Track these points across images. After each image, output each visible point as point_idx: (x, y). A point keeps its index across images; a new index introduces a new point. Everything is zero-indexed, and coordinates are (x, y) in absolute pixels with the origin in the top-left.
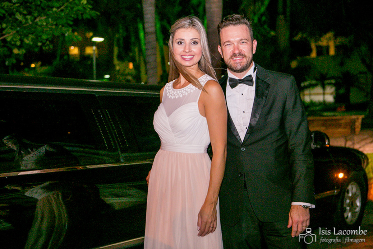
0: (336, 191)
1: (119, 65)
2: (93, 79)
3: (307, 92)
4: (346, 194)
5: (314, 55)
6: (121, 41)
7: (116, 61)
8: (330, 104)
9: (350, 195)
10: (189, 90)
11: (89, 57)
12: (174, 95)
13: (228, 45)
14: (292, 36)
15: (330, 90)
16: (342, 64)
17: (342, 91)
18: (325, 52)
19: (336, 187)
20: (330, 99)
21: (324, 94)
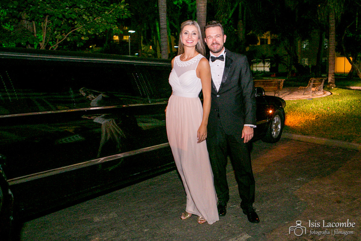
0: (268, 120)
1: (144, 47)
2: (129, 55)
3: (255, 65)
4: (273, 121)
5: (259, 44)
6: (145, 33)
7: (142, 45)
8: (267, 72)
9: (275, 122)
10: (191, 63)
11: (126, 42)
12: (182, 65)
13: (210, 38)
14: (246, 33)
15: (267, 64)
16: (274, 50)
17: (274, 66)
18: (265, 42)
19: (268, 118)
20: (267, 69)
21: (264, 67)
